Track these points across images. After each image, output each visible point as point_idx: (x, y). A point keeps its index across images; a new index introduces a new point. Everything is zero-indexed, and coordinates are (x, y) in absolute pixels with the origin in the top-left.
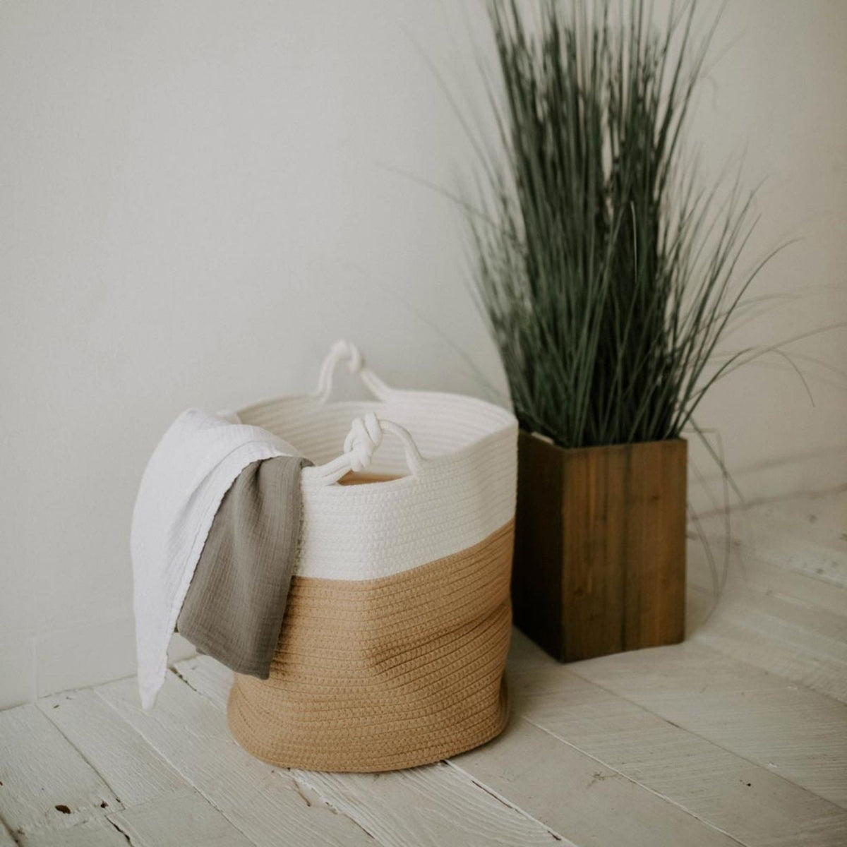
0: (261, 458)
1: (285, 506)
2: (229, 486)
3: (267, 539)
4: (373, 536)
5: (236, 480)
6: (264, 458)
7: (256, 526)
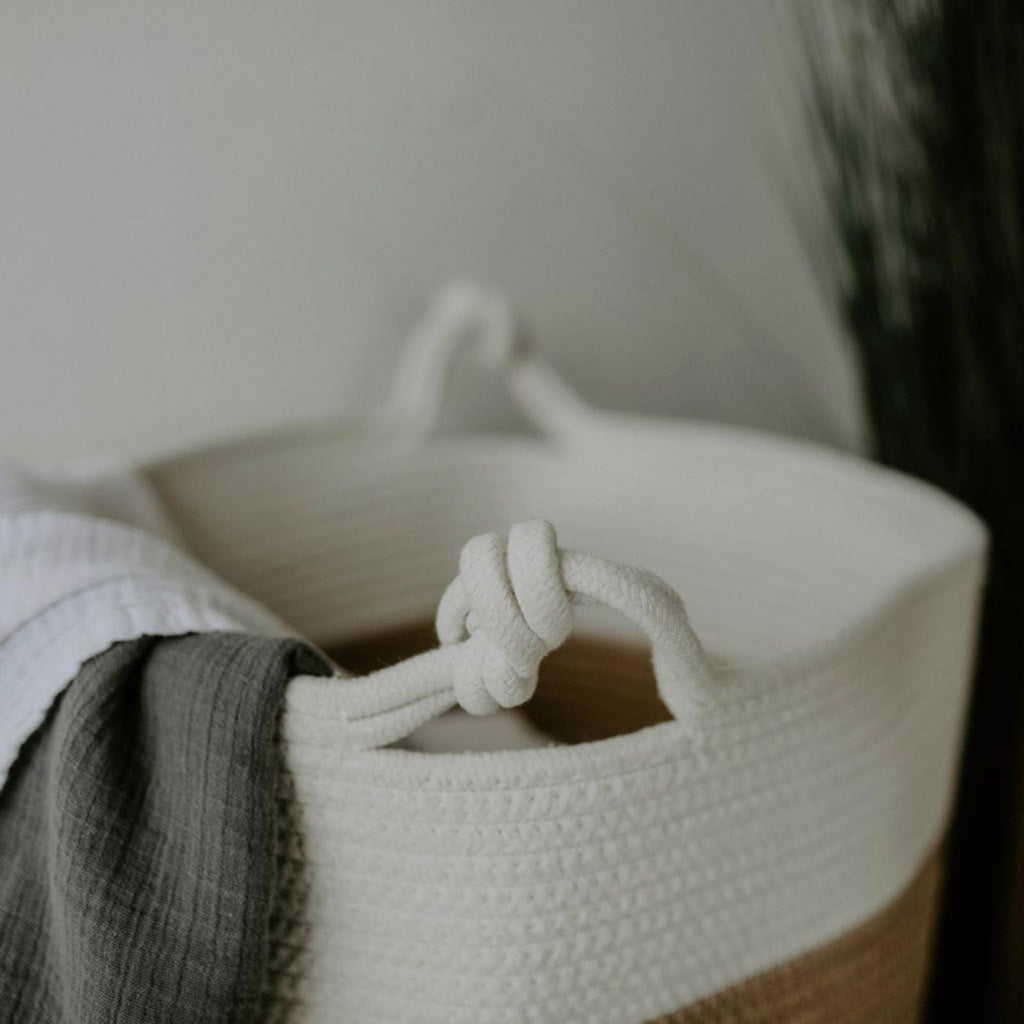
0: (151, 630)
1: (221, 806)
2: (33, 720)
3: (156, 919)
4: (528, 927)
5: (59, 699)
6: (165, 631)
7: (117, 871)
